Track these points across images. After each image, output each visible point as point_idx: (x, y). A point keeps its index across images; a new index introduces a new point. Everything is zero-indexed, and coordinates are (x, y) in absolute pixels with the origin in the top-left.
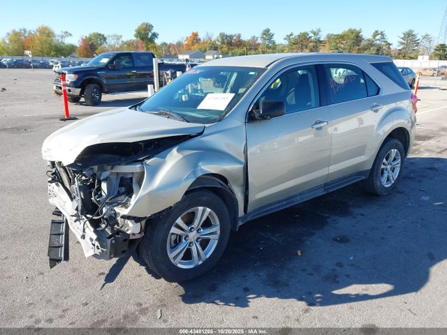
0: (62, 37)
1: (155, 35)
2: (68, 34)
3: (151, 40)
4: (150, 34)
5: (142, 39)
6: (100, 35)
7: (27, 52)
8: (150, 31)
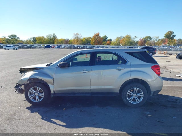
0: (134, 38)
1: (174, 36)
2: (136, 37)
3: (172, 38)
4: (172, 36)
5: (167, 38)
6: (149, 37)
7: (121, 44)
8: (172, 34)
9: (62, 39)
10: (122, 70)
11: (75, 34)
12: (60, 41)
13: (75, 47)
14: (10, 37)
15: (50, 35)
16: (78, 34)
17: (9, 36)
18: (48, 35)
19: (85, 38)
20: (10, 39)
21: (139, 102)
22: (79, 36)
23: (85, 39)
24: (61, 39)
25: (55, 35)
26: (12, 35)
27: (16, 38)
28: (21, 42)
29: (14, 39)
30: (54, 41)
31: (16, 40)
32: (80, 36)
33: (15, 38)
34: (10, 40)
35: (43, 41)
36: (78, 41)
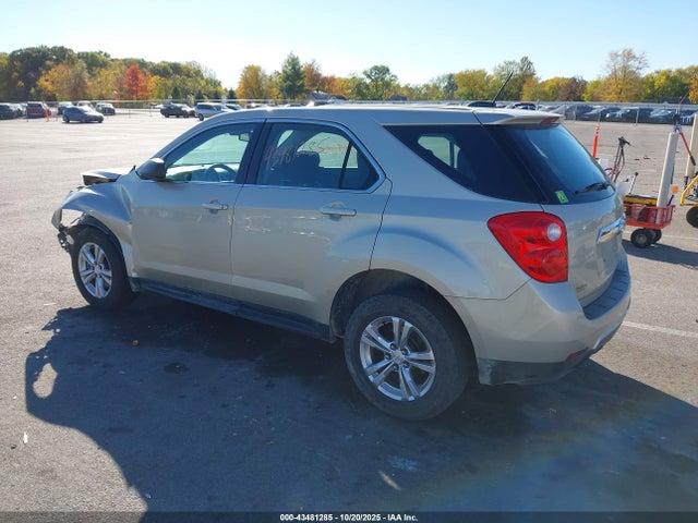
9: (558, 80)
10: (343, 221)
11: (614, 56)
12: (547, 88)
13: (593, 112)
14: (369, 76)
15: (511, 63)
16: (629, 55)
17: (365, 73)
18: (503, 64)
19: (667, 74)
20: (368, 81)
21: (411, 398)
22: (633, 64)
23: (668, 77)
24: (552, 80)
25: (530, 63)
26: (376, 68)
27: (387, 77)
28: (405, 93)
29: (380, 83)
30: (520, 88)
31: (387, 85)
32: (636, 64)
33: (383, 79)
34: (367, 87)
35: (481, 88)
36: (625, 87)
